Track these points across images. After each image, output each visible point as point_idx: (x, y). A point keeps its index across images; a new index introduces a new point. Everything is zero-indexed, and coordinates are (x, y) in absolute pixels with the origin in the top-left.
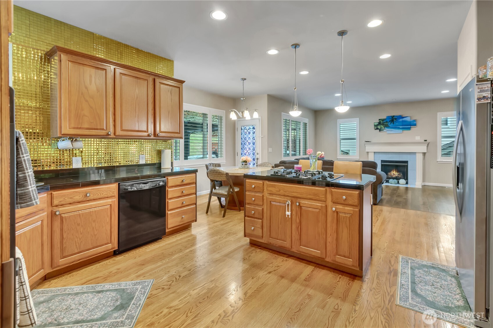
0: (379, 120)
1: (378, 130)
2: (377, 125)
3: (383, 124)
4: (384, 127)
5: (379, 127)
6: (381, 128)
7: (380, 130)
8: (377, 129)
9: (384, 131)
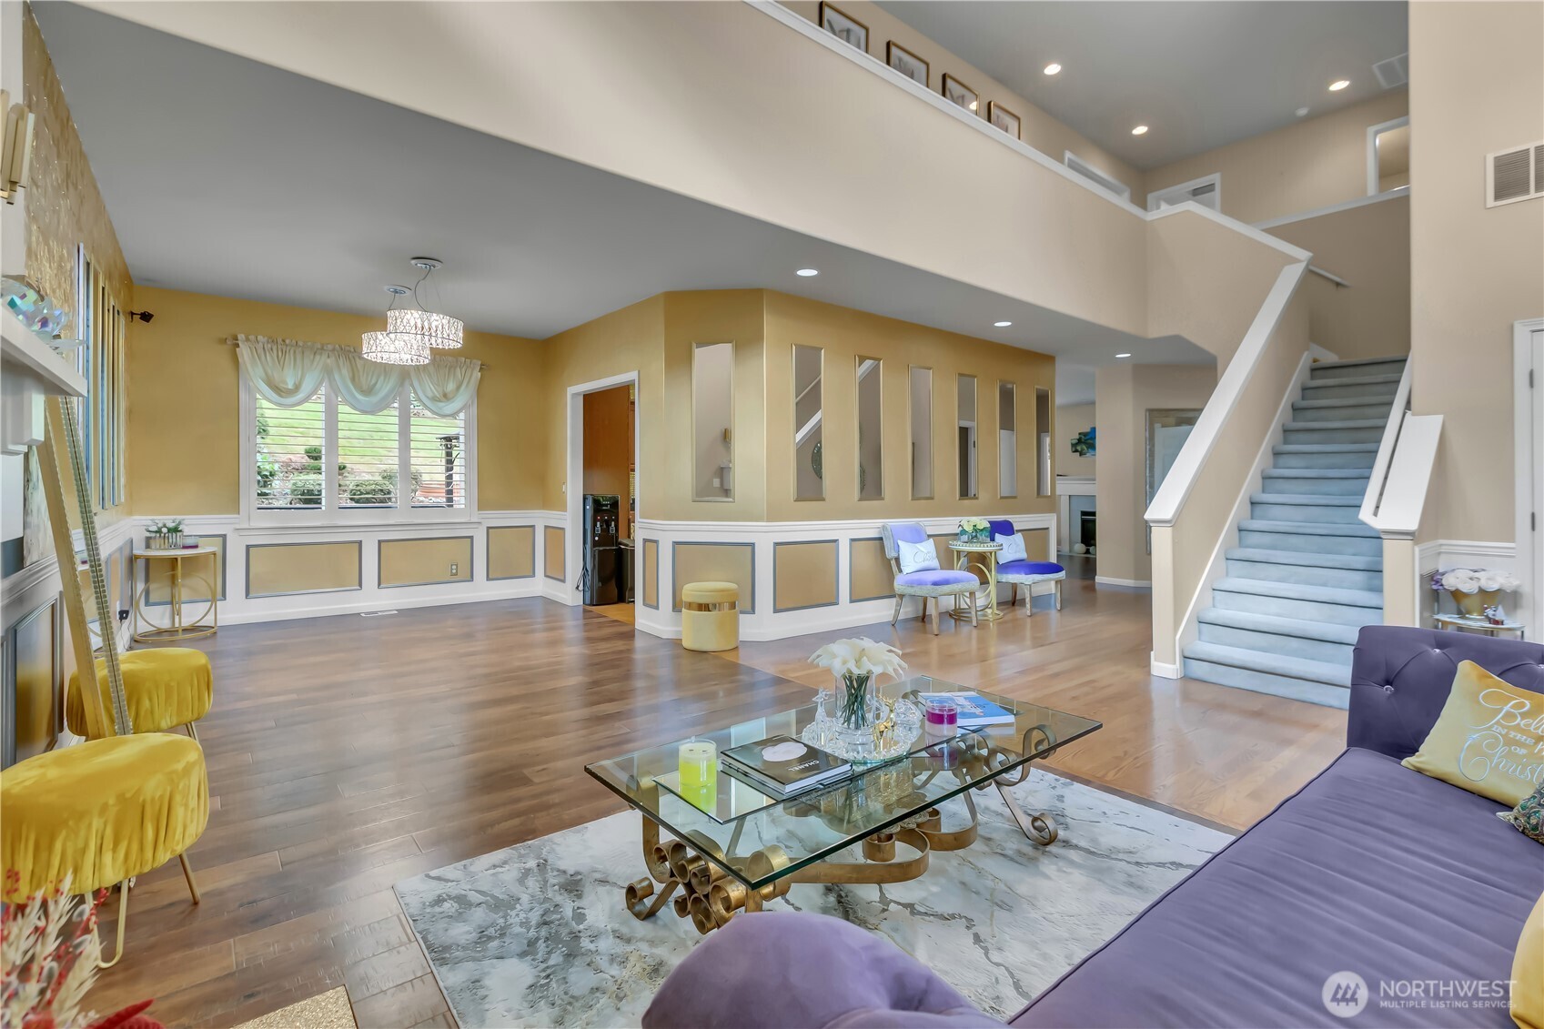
0: (1080, 434)
1: (1078, 454)
2: (1077, 444)
3: (1085, 443)
4: (1088, 448)
5: (1079, 448)
6: (1082, 450)
7: (1081, 454)
8: (1076, 451)
9: (1088, 455)
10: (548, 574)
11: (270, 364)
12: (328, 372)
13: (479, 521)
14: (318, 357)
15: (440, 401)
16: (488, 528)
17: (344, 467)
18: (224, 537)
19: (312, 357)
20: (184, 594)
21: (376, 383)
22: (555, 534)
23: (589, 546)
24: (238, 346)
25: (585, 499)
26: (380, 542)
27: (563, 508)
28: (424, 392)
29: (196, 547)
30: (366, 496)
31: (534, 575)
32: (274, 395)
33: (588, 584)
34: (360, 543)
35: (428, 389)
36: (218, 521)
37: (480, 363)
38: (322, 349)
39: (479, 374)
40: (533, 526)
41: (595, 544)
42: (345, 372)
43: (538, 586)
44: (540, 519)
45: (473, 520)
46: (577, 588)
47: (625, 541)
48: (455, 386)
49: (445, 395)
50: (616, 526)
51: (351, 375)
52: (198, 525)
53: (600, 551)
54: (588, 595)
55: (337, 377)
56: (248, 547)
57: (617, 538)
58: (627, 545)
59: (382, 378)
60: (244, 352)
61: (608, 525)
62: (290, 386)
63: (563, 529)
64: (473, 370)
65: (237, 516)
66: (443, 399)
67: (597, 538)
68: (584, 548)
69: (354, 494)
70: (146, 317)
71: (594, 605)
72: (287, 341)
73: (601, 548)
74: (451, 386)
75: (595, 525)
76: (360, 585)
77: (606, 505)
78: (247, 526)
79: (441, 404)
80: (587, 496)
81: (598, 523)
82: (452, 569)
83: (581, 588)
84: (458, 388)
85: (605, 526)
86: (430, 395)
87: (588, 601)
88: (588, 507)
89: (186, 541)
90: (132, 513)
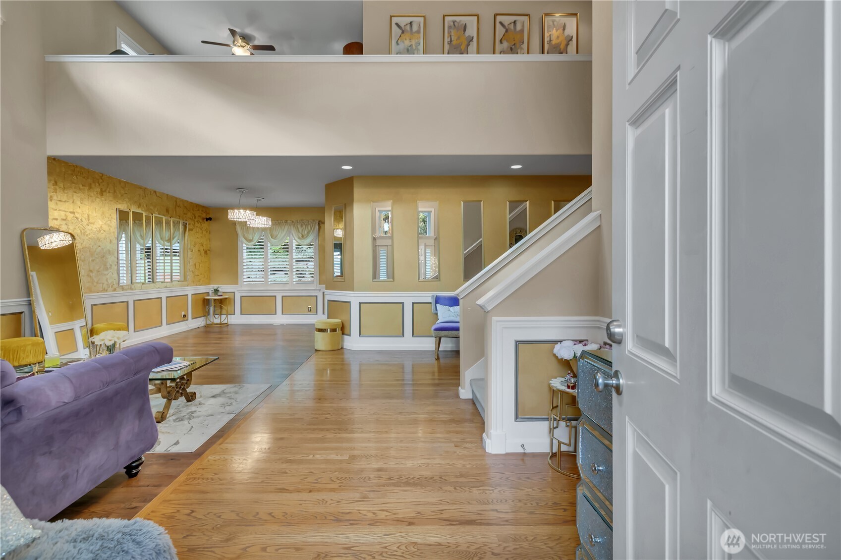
11: (245, 231)
12: (263, 231)
13: (320, 289)
18: (234, 292)
20: (224, 312)
24: (236, 225)
26: (282, 297)
29: (222, 296)
35: (297, 234)
36: (232, 287)
45: (317, 289)
49: (303, 237)
52: (226, 288)
56: (242, 297)
62: (251, 238)
65: (238, 286)
70: (210, 219)
76: (276, 313)
78: (240, 289)
82: (309, 309)
86: (298, 237)
89: (219, 294)
90: (209, 284)
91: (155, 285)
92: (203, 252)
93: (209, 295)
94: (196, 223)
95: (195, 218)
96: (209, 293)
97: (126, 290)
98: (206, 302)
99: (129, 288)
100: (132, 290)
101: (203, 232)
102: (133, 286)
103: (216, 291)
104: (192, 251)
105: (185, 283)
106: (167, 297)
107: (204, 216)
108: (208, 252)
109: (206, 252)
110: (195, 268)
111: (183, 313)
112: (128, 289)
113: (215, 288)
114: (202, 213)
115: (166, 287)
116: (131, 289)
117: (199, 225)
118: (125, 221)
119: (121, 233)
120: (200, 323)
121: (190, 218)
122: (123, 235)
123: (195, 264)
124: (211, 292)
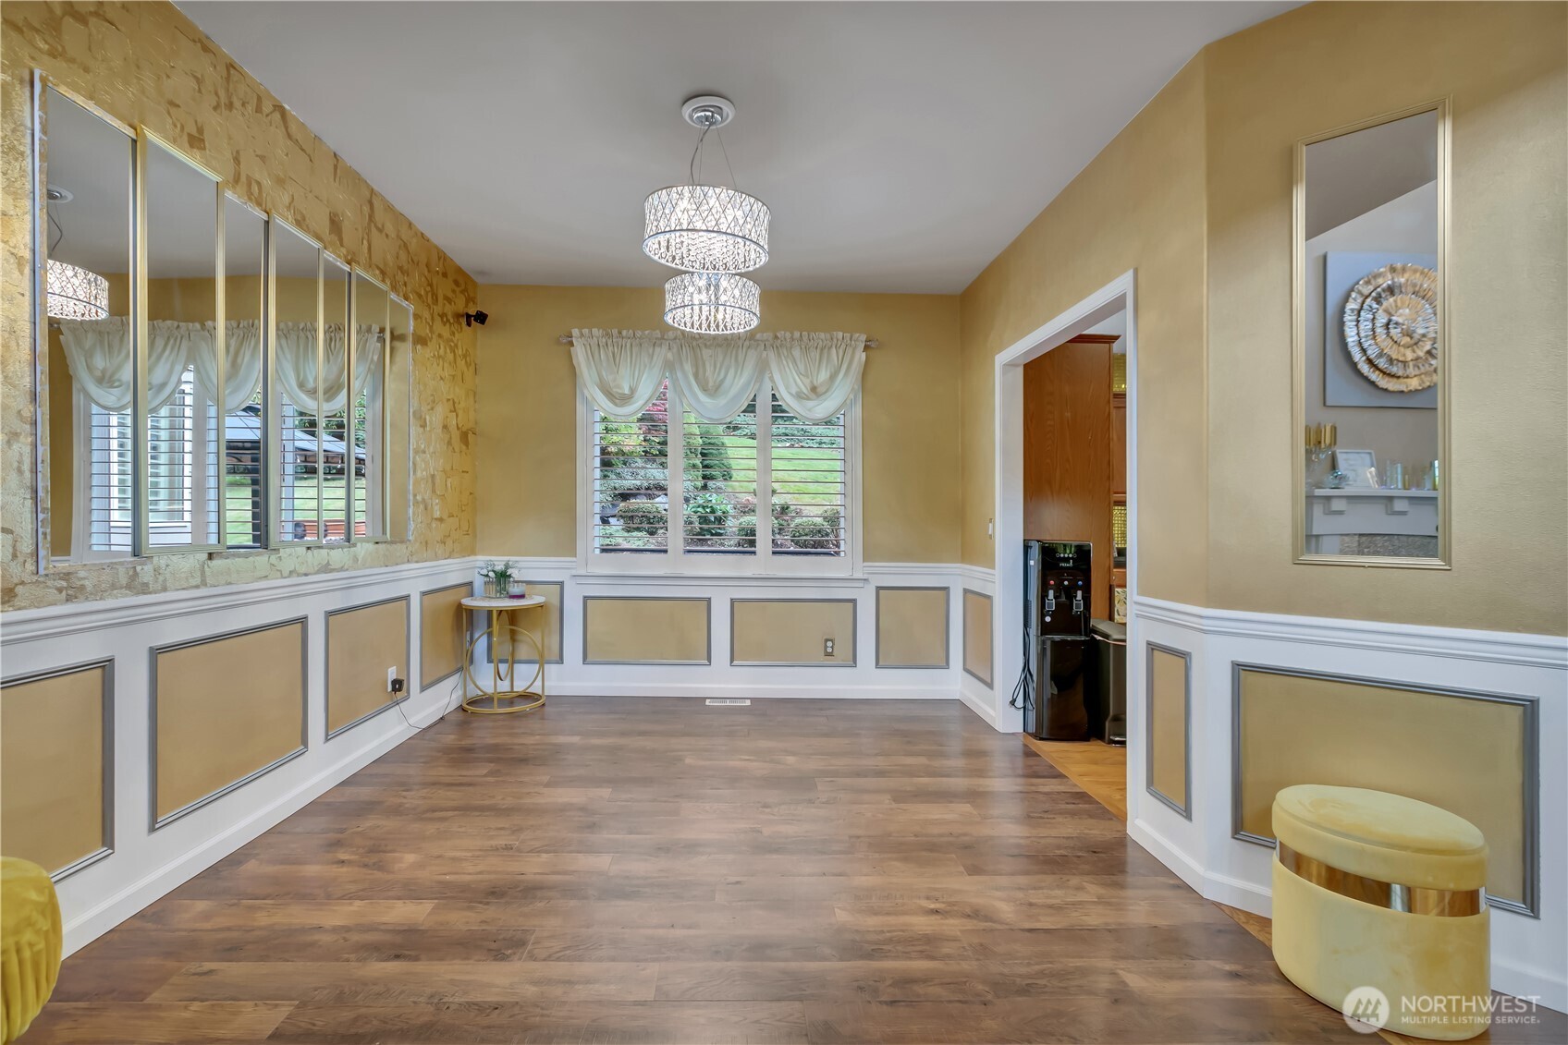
10: (968, 667)
11: (604, 364)
12: (669, 366)
13: (865, 576)
14: (657, 349)
15: (808, 399)
16: (879, 589)
17: (787, 508)
18: (561, 584)
19: (651, 351)
20: (523, 651)
21: (725, 377)
22: (979, 603)
23: (1033, 630)
24: (571, 344)
25: (1027, 548)
26: (733, 601)
27: (989, 561)
28: (787, 388)
29: (522, 596)
30: (805, 538)
31: (947, 666)
32: (611, 405)
33: (1032, 695)
34: (709, 600)
35: (791, 380)
36: (553, 565)
37: (864, 337)
38: (663, 338)
39: (864, 355)
40: (946, 589)
41: (1045, 629)
42: (688, 367)
43: (951, 683)
44: (956, 577)
45: (855, 576)
46: (1013, 702)
47: (1103, 626)
48: (828, 374)
49: (814, 389)
50: (1087, 599)
51: (694, 370)
52: (532, 568)
53: (1054, 643)
54: (1032, 716)
55: (679, 374)
56: (586, 598)
57: (1087, 619)
58: (1106, 636)
59: (732, 372)
60: (579, 353)
61: (1071, 597)
62: (627, 391)
63: (989, 597)
64: (854, 349)
65: (574, 559)
66: (813, 396)
67: (1048, 619)
68: (1026, 635)
69: (794, 536)
70: (481, 318)
71: (1042, 739)
72: (624, 333)
73: (1057, 638)
74: (823, 375)
75: (1043, 596)
76: (709, 659)
77: (1066, 560)
78: (583, 572)
79: (810, 404)
80: (1032, 543)
81: (1051, 593)
82: (826, 647)
83: (1020, 703)
84: (833, 377)
85: (1063, 599)
86: (794, 390)
87: (1032, 728)
88: (1032, 563)
89: (515, 590)
90: (472, 551)
91: (273, 558)
92: (456, 435)
93: (471, 594)
94: (438, 319)
95: (436, 301)
96: (471, 584)
97: (99, 593)
98: (464, 619)
99: (124, 580)
100: (145, 589)
101: (458, 360)
102: (146, 572)
103: (503, 577)
104: (424, 426)
105: (400, 549)
106: (329, 614)
107: (460, 305)
108: (470, 435)
109: (464, 437)
110: (434, 491)
111: (392, 673)
112: (113, 587)
113: (500, 567)
114: (454, 291)
115: (326, 568)
116: (135, 585)
117: (445, 331)
118: (198, 326)
119: (179, 367)
120: (446, 701)
121: (420, 296)
122: (188, 376)
123: (433, 476)
124: (479, 583)
